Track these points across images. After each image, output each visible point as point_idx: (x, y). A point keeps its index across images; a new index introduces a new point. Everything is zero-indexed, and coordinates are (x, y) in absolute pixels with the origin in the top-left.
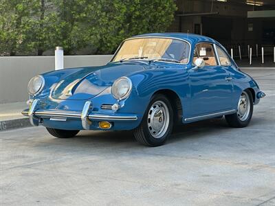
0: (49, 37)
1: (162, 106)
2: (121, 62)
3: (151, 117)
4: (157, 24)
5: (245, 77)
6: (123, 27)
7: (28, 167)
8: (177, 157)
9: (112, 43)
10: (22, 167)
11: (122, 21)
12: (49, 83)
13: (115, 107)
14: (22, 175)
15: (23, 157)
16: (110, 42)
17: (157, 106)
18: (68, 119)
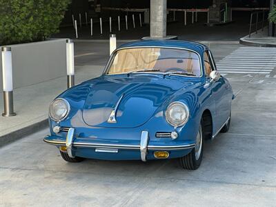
2: (128, 75)
9: (22, 32)
13: (174, 135)
18: (119, 150)
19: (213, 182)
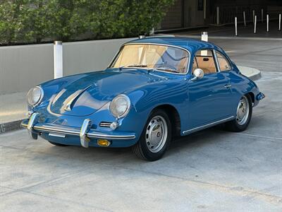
0: (48, 26)
1: (160, 120)
2: (120, 69)
3: (149, 132)
4: (158, 6)
5: (243, 80)
6: (124, 11)
7: (27, 190)
8: (175, 177)
9: (112, 28)
10: (21, 190)
11: (122, 5)
12: (47, 95)
13: (113, 125)
14: (21, 204)
15: (22, 175)
16: (110, 27)
17: (155, 121)
18: (67, 136)
19: (149, 172)
